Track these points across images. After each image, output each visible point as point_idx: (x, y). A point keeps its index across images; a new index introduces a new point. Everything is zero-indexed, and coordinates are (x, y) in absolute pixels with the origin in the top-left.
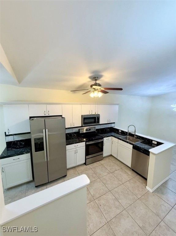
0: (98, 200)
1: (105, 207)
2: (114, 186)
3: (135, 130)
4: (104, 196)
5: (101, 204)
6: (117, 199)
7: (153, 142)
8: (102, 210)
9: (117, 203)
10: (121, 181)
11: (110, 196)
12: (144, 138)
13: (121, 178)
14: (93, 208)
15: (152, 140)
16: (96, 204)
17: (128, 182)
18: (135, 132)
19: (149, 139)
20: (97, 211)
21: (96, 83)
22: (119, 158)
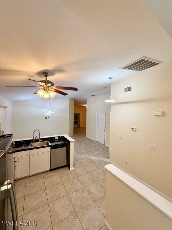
0: (77, 207)
1: (83, 202)
2: (64, 189)
3: (39, 134)
4: (73, 200)
5: (80, 205)
6: (77, 191)
7: (56, 138)
8: (85, 204)
9: (80, 191)
10: (59, 183)
11: (73, 196)
12: (47, 138)
13: (56, 182)
14: (84, 214)
15: (54, 138)
16: (81, 210)
17: (62, 178)
18: (39, 136)
19: (52, 138)
20: (87, 210)
21: (46, 80)
22: (32, 173)
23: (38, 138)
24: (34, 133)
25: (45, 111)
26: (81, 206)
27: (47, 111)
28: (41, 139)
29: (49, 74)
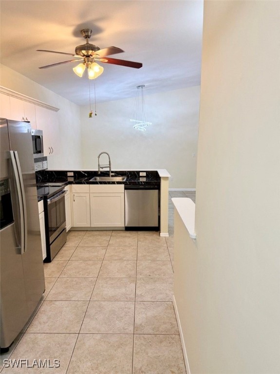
0: (140, 275)
2: (134, 254)
3: (110, 162)
4: (140, 267)
5: (148, 275)
6: (154, 260)
7: (141, 174)
9: (159, 262)
10: (131, 245)
11: (144, 263)
12: (126, 172)
13: (128, 244)
14: (148, 283)
15: (138, 172)
16: (145, 279)
17: (139, 242)
18: (110, 165)
19: (134, 172)
20: (155, 281)
21: (87, 43)
22: (95, 224)
23: (108, 169)
24: (99, 157)
25: (134, 120)
26: (150, 276)
27: (137, 121)
28: (112, 172)
29: (91, 32)
